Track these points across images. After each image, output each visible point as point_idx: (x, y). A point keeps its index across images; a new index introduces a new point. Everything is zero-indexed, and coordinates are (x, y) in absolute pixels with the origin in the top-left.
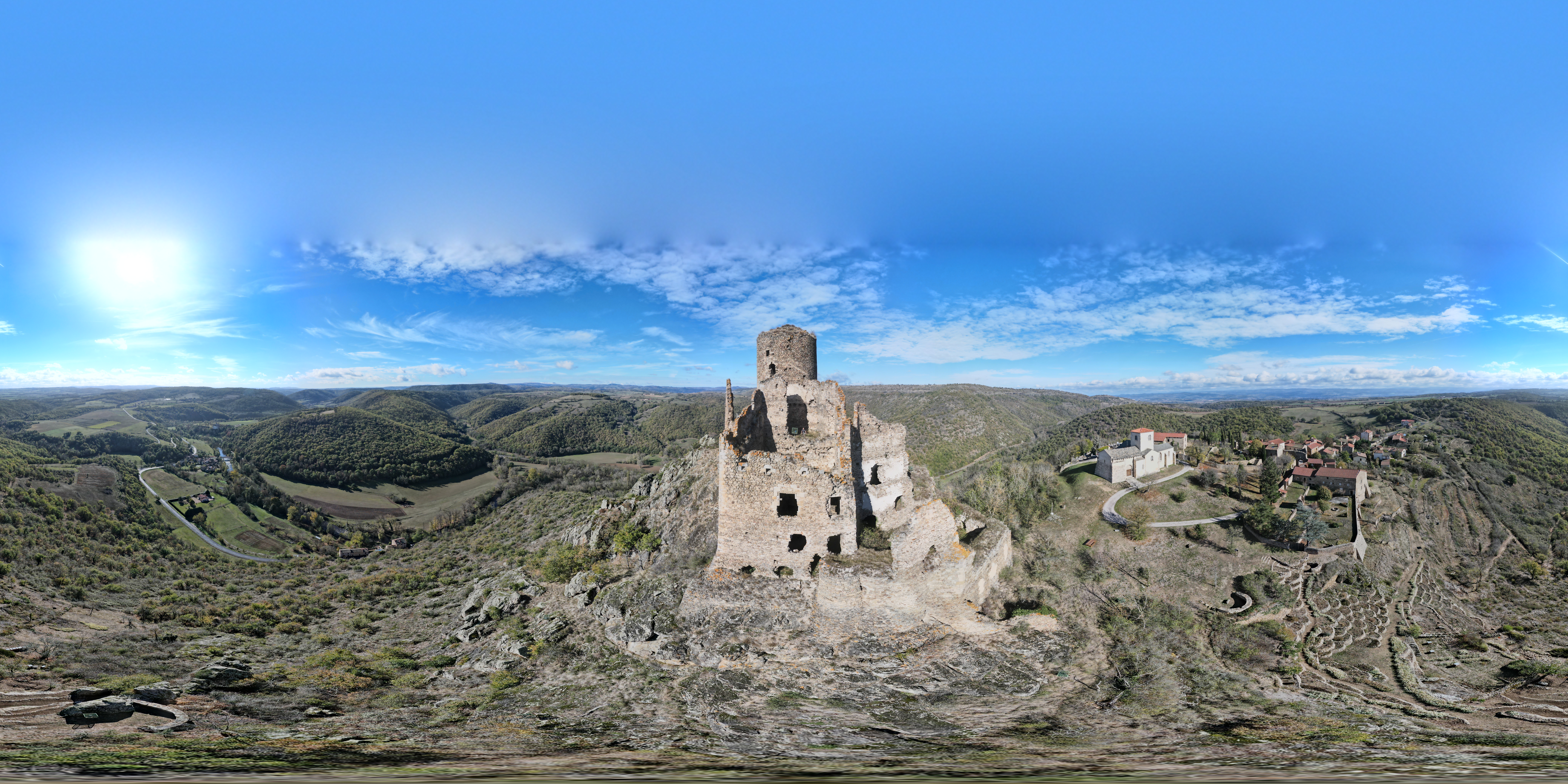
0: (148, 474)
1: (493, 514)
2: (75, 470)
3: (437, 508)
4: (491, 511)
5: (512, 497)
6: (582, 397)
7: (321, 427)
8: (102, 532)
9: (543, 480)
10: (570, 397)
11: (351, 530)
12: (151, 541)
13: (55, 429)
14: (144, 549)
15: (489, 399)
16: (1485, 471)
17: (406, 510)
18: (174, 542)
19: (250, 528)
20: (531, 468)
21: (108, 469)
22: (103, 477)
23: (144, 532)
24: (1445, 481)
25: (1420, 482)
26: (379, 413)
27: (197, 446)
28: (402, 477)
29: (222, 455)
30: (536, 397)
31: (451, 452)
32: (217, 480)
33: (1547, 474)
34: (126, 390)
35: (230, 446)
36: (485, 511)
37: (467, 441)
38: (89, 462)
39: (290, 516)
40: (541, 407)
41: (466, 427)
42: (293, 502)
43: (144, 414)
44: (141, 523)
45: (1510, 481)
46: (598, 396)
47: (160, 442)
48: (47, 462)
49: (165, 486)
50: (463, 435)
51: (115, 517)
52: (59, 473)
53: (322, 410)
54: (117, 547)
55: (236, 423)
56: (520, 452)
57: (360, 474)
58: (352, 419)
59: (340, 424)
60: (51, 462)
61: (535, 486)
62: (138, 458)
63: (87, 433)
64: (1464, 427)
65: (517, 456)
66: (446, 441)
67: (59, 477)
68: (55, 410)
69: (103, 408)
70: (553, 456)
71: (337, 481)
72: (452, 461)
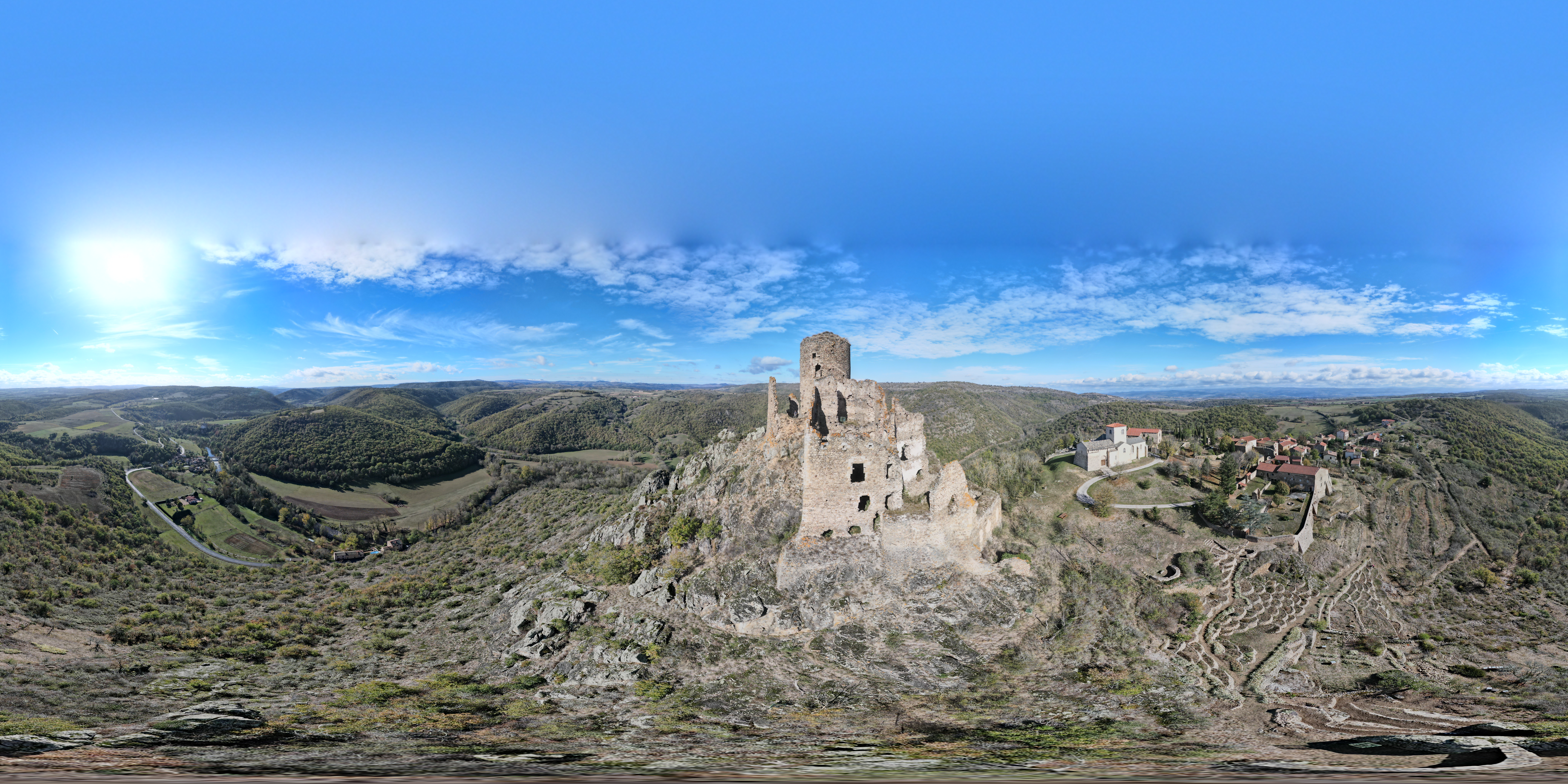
0: (135, 475)
1: (488, 512)
2: (59, 471)
3: (431, 507)
4: (485, 510)
5: (506, 495)
6: (571, 394)
7: (311, 426)
8: (82, 538)
9: (536, 478)
10: (560, 394)
11: (344, 532)
12: (137, 546)
13: (41, 430)
14: (129, 555)
15: (478, 395)
16: (1461, 472)
17: (400, 509)
18: (160, 547)
19: (240, 531)
20: (524, 465)
21: (93, 471)
22: (89, 479)
23: (130, 537)
24: (1415, 482)
25: (1386, 483)
26: (369, 412)
27: (186, 445)
28: (395, 476)
29: (210, 455)
30: (525, 394)
31: (443, 449)
32: (206, 480)
33: (1527, 477)
34: (114, 390)
35: (219, 446)
36: (480, 509)
37: (457, 438)
38: (74, 464)
39: (281, 518)
40: (530, 403)
41: (455, 424)
42: (284, 503)
43: (132, 414)
44: (126, 527)
45: (1485, 483)
46: (588, 393)
47: (147, 442)
48: (31, 464)
49: (153, 488)
50: (453, 432)
51: (98, 521)
52: (43, 475)
53: (311, 409)
54: (99, 553)
55: (224, 423)
56: (511, 450)
57: (352, 473)
58: (342, 417)
59: (330, 422)
60: (35, 464)
61: (528, 484)
62: (125, 459)
63: (73, 433)
64: (1445, 428)
65: (509, 453)
66: (437, 439)
67: (42, 479)
68: (42, 411)
69: (90, 409)
70: (544, 453)
71: (328, 480)
72: (444, 459)
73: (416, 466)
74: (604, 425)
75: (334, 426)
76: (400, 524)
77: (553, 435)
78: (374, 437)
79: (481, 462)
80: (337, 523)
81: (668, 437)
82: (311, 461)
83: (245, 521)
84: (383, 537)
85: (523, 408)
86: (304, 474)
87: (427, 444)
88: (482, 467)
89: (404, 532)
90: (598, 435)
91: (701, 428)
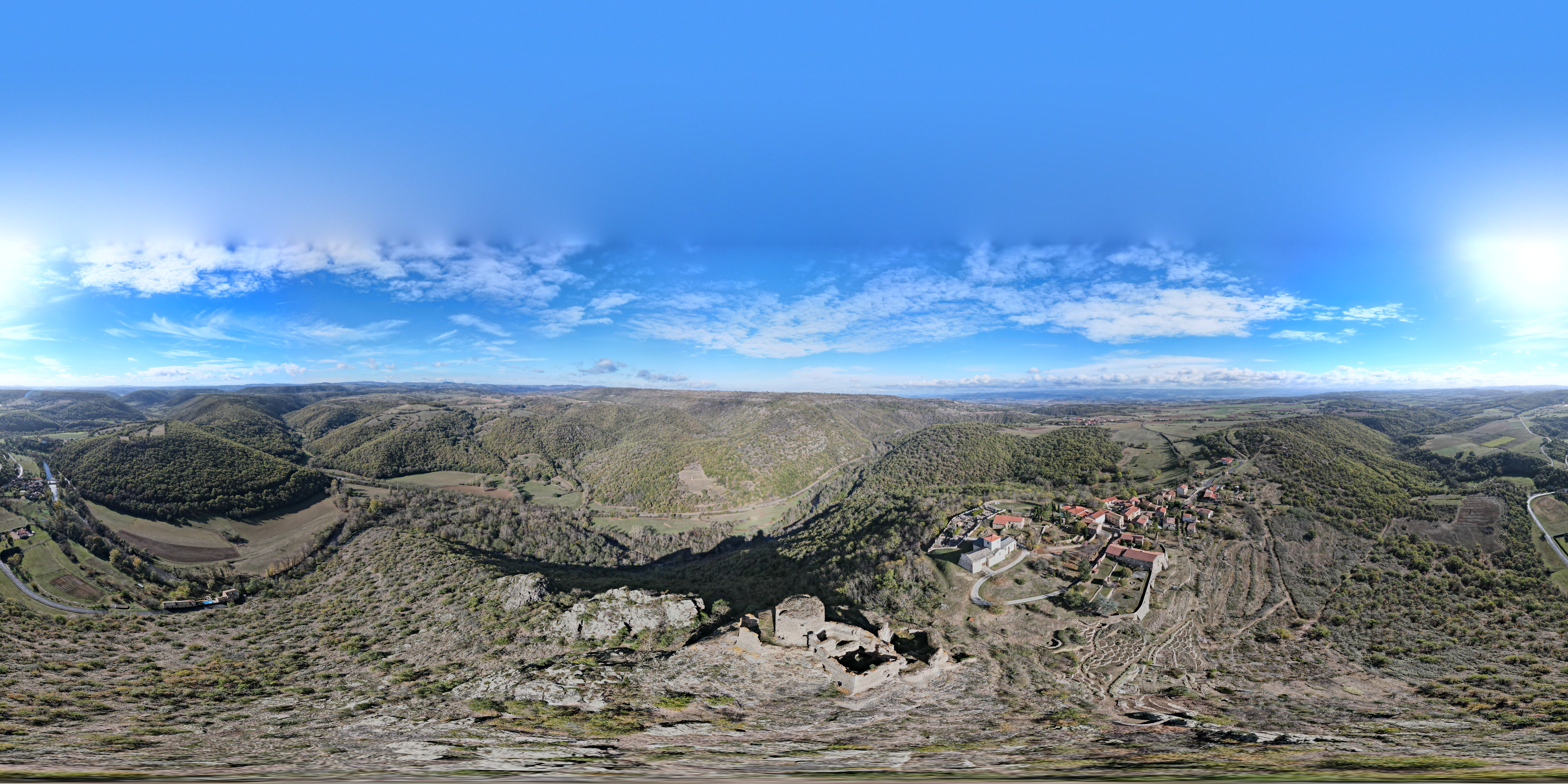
1: (336, 556)
3: (273, 547)
4: (332, 553)
5: (356, 532)
6: (419, 407)
7: (151, 451)
9: (386, 511)
10: (407, 406)
11: (178, 576)
13: (1447, 446)
15: (324, 403)
17: (240, 549)
19: (68, 571)
20: (372, 493)
26: (212, 430)
27: (24, 465)
28: (236, 510)
31: (288, 476)
32: (40, 509)
36: (326, 553)
39: (113, 558)
40: (378, 417)
41: (301, 438)
42: (118, 540)
46: (436, 406)
50: (299, 451)
53: (153, 425)
55: (65, 437)
56: (359, 473)
57: (191, 507)
58: (183, 442)
59: (170, 447)
61: (377, 520)
62: (1529, 482)
63: (1480, 452)
65: (357, 478)
66: (282, 462)
67: (1440, 514)
69: (1500, 419)
70: (391, 477)
71: (166, 514)
72: (289, 489)
73: (258, 498)
74: (454, 444)
75: (175, 451)
76: (240, 567)
77: (402, 457)
78: (215, 466)
79: (327, 490)
80: (171, 565)
81: (520, 457)
82: (148, 492)
83: (75, 561)
84: (220, 582)
85: (370, 424)
86: (141, 506)
87: (270, 471)
88: (329, 495)
89: (243, 579)
90: (448, 456)
91: (552, 446)
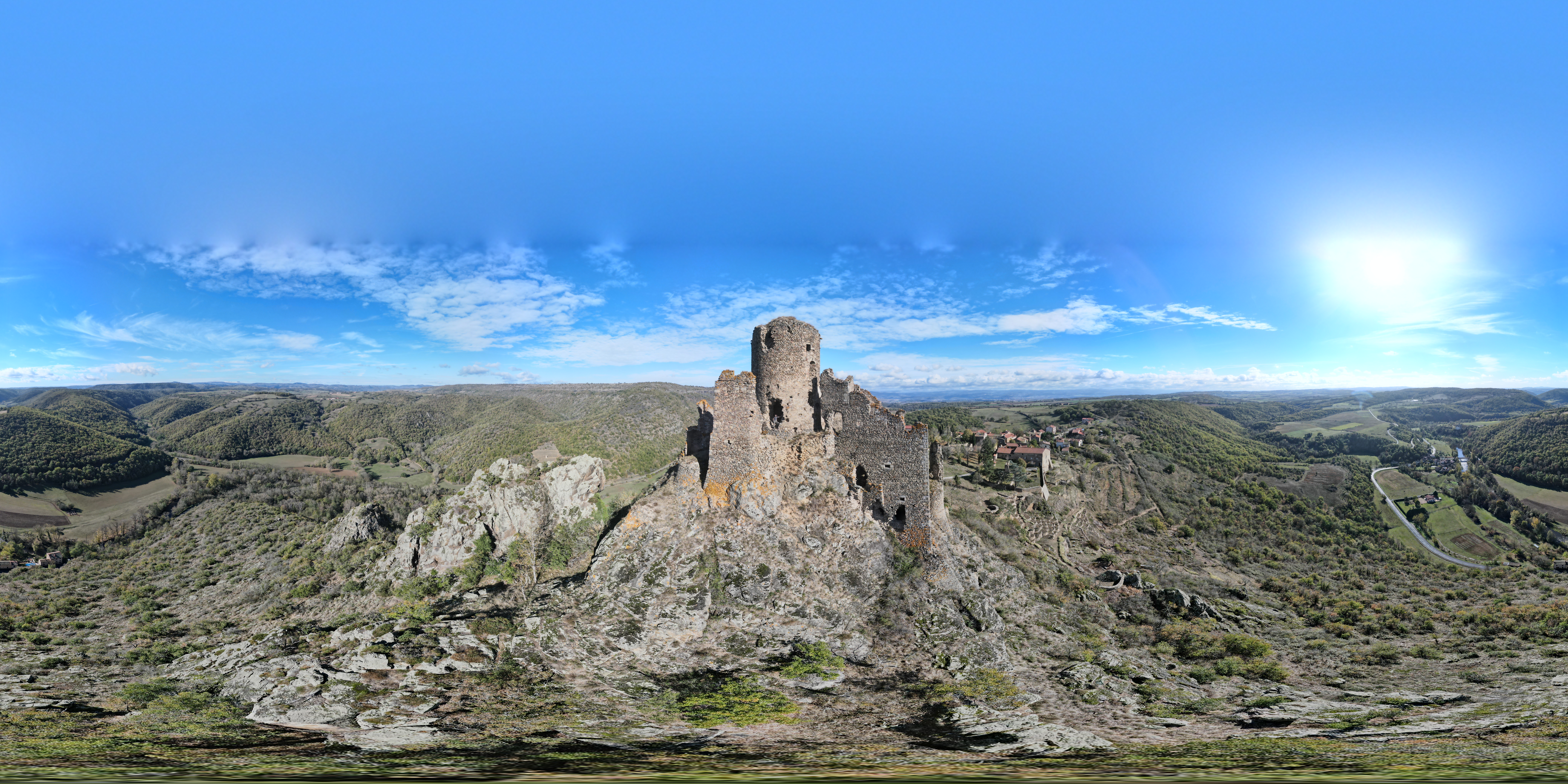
0: (1381, 474)
1: (165, 526)
2: (1307, 468)
3: (106, 516)
4: (164, 521)
5: (189, 505)
6: (266, 396)
9: (227, 486)
10: (254, 396)
11: (6, 539)
13: (1296, 430)
15: (172, 398)
16: (1150, 461)
17: (72, 518)
19: (1469, 531)
20: (212, 472)
21: (1339, 469)
22: (1333, 475)
24: (1112, 465)
25: (1090, 465)
27: (1437, 447)
28: (72, 482)
29: (1460, 455)
30: (220, 397)
31: (127, 454)
32: (1449, 481)
33: (1208, 468)
34: (1376, 391)
35: (1470, 447)
36: (157, 522)
37: (147, 442)
39: (1512, 520)
40: (224, 406)
41: (147, 427)
42: (1519, 505)
43: (1390, 415)
45: (1169, 470)
46: (283, 395)
47: (1399, 443)
48: (1282, 461)
49: (1395, 486)
50: (143, 436)
51: (1331, 513)
52: (1290, 471)
55: (1479, 424)
56: (201, 455)
57: (28, 478)
58: (26, 419)
59: (11, 424)
60: (1286, 461)
61: (215, 494)
62: (1375, 459)
63: (1327, 433)
65: (199, 459)
66: (124, 443)
67: (1289, 474)
68: (1302, 411)
69: (1349, 410)
70: (236, 459)
72: (128, 465)
73: (96, 472)
74: (300, 428)
76: (69, 534)
77: (246, 440)
79: (167, 468)
81: (367, 441)
82: (1555, 464)
83: (1478, 522)
84: (44, 548)
85: (216, 411)
86: (1547, 476)
87: (110, 448)
88: (169, 473)
89: (69, 544)
90: (295, 440)
91: (401, 431)
